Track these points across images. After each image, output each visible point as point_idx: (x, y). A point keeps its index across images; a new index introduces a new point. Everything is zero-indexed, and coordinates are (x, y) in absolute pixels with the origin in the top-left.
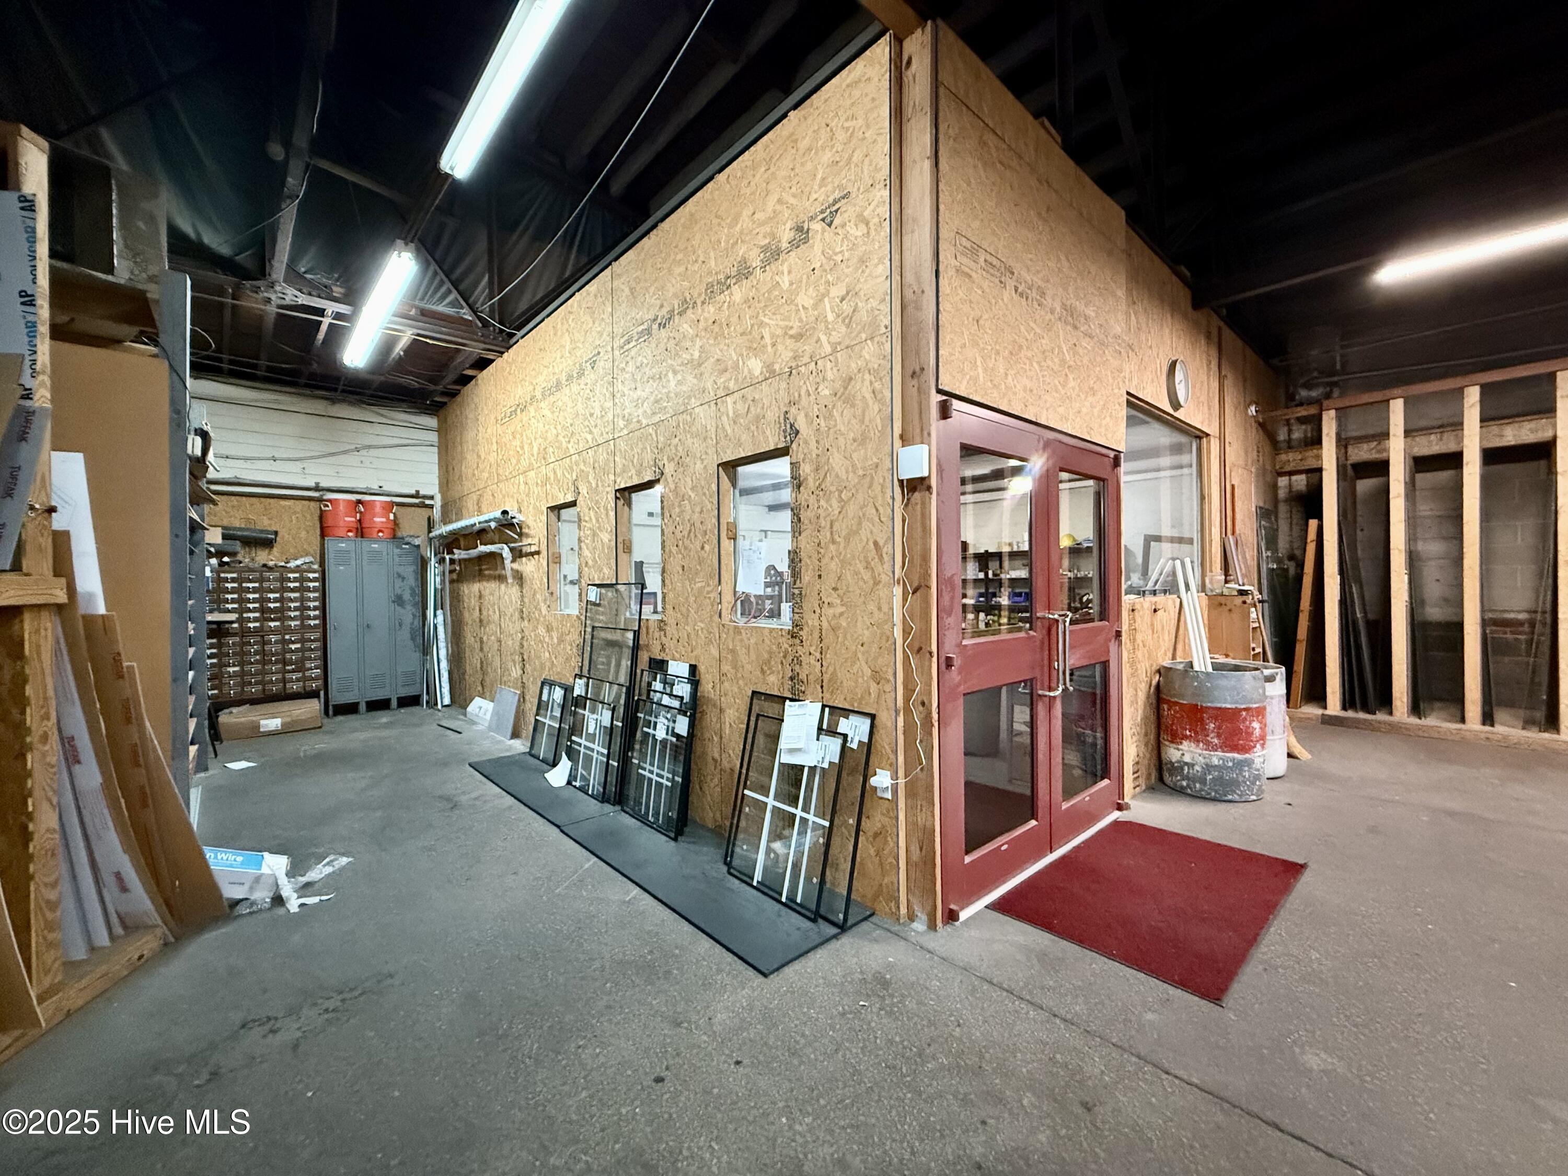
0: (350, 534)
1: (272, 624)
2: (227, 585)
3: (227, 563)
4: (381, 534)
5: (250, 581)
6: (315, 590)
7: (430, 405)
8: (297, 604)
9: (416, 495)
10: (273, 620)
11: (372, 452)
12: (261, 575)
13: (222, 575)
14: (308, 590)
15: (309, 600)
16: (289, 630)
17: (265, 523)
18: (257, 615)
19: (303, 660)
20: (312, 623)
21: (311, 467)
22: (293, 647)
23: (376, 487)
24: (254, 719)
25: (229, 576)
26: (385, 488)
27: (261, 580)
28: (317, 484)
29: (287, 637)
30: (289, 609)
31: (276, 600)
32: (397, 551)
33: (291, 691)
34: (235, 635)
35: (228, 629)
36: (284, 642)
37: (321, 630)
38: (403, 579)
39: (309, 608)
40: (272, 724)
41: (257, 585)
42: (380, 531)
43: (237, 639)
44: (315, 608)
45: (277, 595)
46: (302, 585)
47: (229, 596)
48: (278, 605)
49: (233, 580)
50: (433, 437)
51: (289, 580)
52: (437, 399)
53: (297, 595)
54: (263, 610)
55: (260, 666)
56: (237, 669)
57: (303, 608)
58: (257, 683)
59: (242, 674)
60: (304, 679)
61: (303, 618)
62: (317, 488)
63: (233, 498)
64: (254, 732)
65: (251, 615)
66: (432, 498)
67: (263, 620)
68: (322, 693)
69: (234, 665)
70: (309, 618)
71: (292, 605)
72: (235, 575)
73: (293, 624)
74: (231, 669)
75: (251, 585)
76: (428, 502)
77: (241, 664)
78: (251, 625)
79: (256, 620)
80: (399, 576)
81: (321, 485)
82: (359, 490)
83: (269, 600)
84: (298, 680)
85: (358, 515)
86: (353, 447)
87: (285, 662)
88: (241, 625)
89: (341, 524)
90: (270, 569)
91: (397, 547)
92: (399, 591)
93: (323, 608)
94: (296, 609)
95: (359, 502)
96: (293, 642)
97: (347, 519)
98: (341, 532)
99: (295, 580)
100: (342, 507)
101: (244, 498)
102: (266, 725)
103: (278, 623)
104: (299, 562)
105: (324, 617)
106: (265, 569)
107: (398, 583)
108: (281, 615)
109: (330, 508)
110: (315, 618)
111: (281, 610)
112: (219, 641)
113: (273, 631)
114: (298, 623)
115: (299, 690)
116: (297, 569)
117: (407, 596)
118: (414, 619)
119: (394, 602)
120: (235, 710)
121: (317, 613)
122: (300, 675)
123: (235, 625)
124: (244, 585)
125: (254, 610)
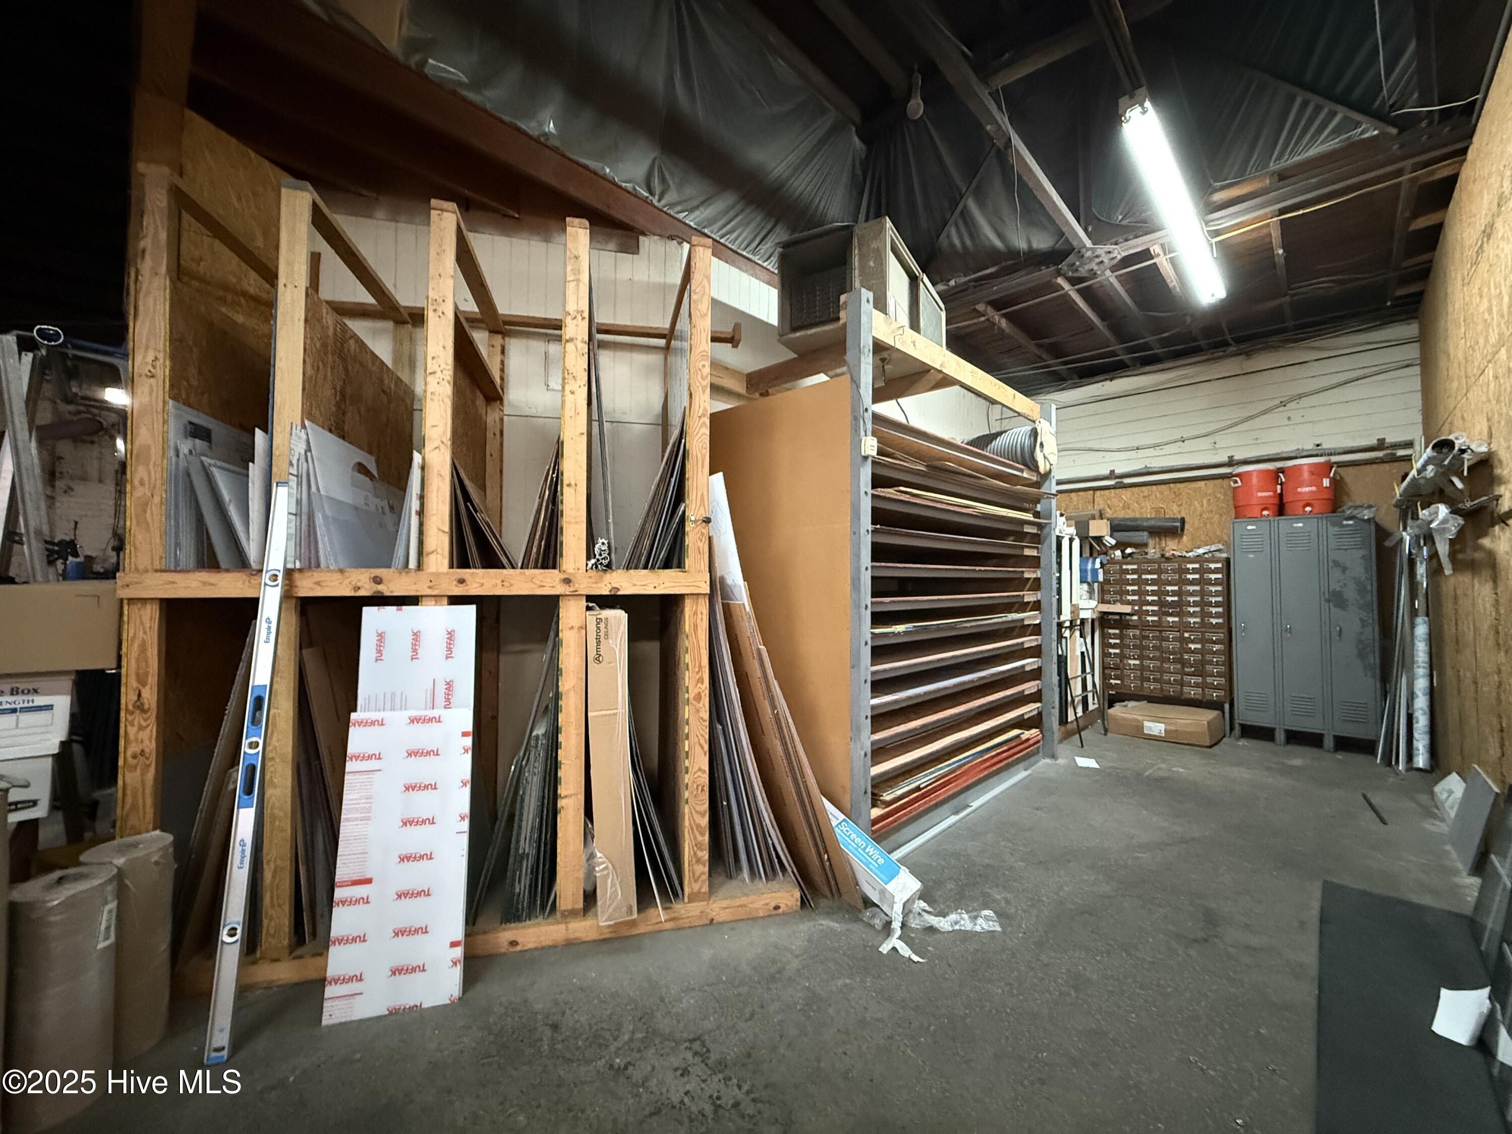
0: (1265, 513)
1: (1170, 619)
2: (1128, 577)
3: (1130, 555)
4: (1308, 509)
5: (1150, 573)
6: (1217, 582)
7: (1393, 306)
8: (1198, 599)
9: (1381, 445)
10: (1171, 615)
11: (1305, 402)
12: (1159, 566)
13: (1124, 567)
14: (1210, 582)
15: (1210, 594)
16: (1187, 627)
17: (1174, 511)
18: (1156, 608)
19: (1203, 662)
20: (1214, 621)
21: (1223, 440)
22: (1193, 646)
23: (1310, 447)
24: (1140, 718)
25: (1130, 567)
26: (1325, 446)
27: (1159, 572)
28: (1231, 458)
29: (1186, 635)
30: (1188, 604)
31: (1174, 593)
32: (1333, 530)
33: (1188, 696)
34: (1135, 627)
35: (1128, 621)
36: (1183, 641)
37: (1225, 630)
38: (1344, 569)
39: (1210, 604)
40: (1156, 728)
41: (1155, 576)
42: (1308, 505)
43: (1138, 632)
44: (1217, 604)
45: (1176, 588)
46: (1202, 576)
47: (1130, 588)
48: (1176, 598)
49: (1134, 572)
50: (1413, 352)
51: (1187, 571)
52: (1400, 293)
53: (1197, 588)
54: (1161, 603)
55: (1158, 663)
56: (1137, 662)
57: (1204, 604)
58: (1155, 680)
59: (1142, 668)
60: (1204, 686)
61: (1204, 615)
62: (1231, 463)
63: (1144, 488)
64: (1137, 732)
65: (1150, 608)
66: (1409, 444)
67: (1161, 614)
68: (1227, 706)
69: (1135, 659)
70: (1210, 615)
71: (1192, 599)
72: (1135, 567)
73: (1192, 620)
74: (1132, 662)
75: (1149, 577)
76: (1401, 453)
77: (1141, 658)
78: (1149, 618)
79: (1154, 613)
80: (1336, 564)
81: (1236, 458)
82: (1285, 455)
83: (1167, 593)
84: (1197, 685)
85: (1279, 487)
86: (1277, 402)
87: (1184, 663)
88: (1140, 618)
89: (1254, 501)
90: (1168, 560)
91: (1334, 524)
92: (1336, 587)
93: (1227, 604)
94: (1196, 604)
95: (1282, 470)
96: (1193, 642)
97: (1260, 494)
98: (1255, 511)
99: (1195, 571)
100: (1255, 480)
101: (1154, 487)
102: (1150, 728)
103: (1176, 619)
104: (1201, 551)
105: (1228, 615)
106: (1163, 560)
107: (1336, 573)
108: (1179, 608)
109: (1240, 483)
110: (1217, 616)
111: (1180, 604)
112: (1121, 632)
113: (1172, 627)
114: (1198, 620)
115: (1197, 697)
116: (1198, 559)
117: (1350, 594)
118: (1363, 626)
119: (1328, 601)
120: (1131, 704)
121: (1220, 610)
122: (1200, 680)
123: (1135, 618)
124: (1144, 577)
125: (1152, 603)
